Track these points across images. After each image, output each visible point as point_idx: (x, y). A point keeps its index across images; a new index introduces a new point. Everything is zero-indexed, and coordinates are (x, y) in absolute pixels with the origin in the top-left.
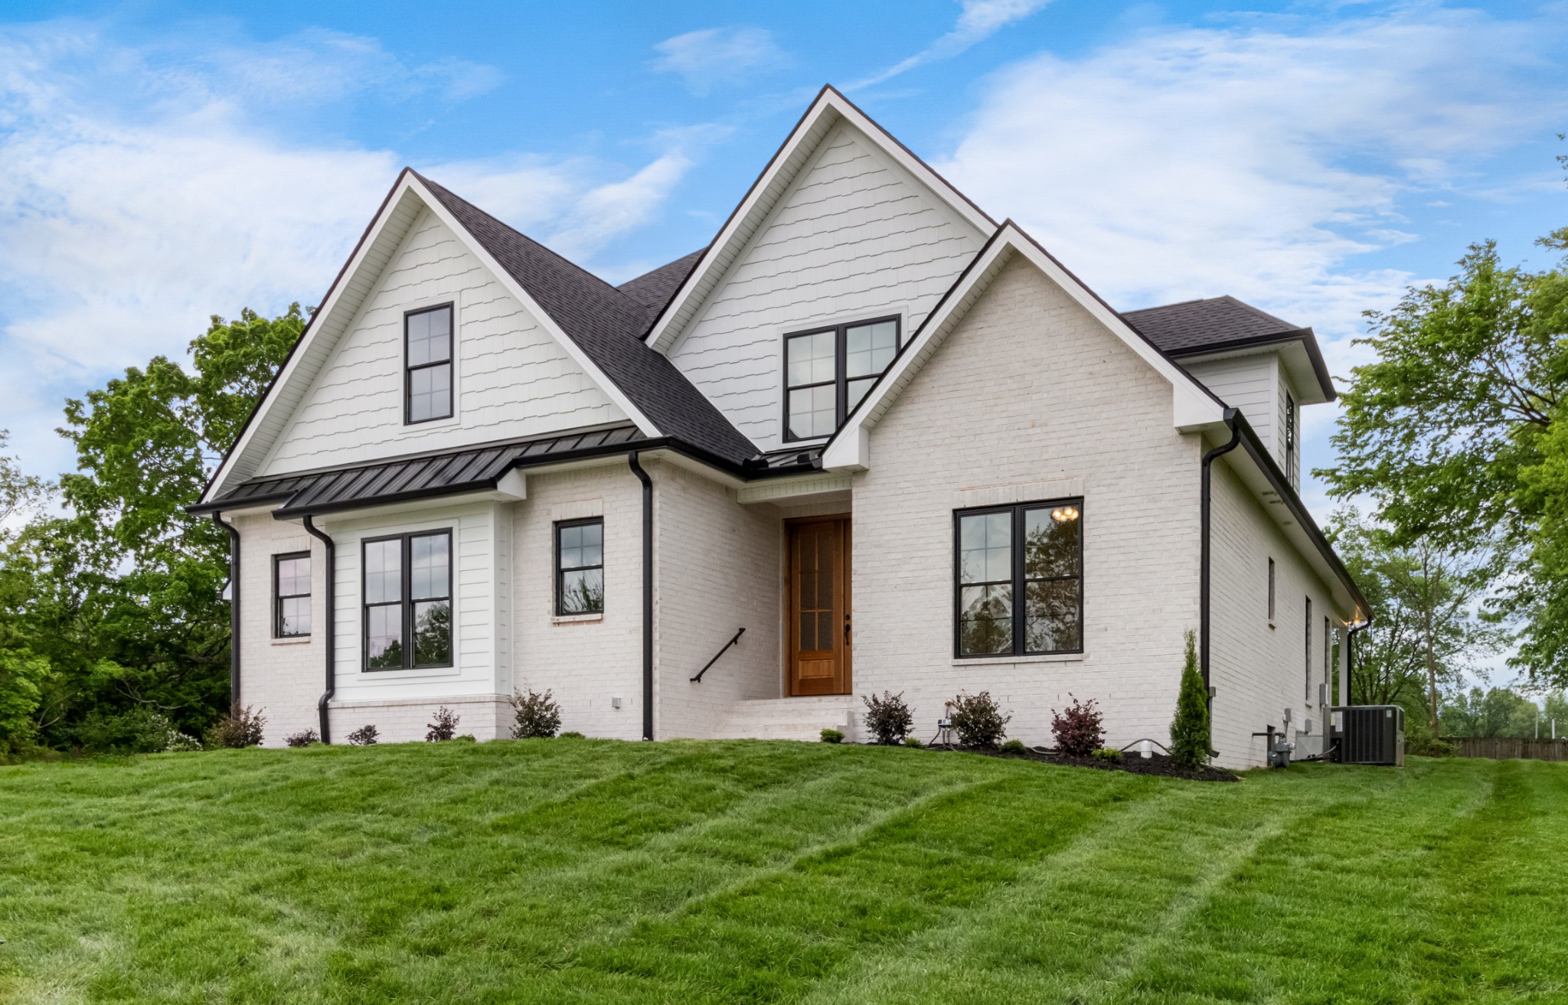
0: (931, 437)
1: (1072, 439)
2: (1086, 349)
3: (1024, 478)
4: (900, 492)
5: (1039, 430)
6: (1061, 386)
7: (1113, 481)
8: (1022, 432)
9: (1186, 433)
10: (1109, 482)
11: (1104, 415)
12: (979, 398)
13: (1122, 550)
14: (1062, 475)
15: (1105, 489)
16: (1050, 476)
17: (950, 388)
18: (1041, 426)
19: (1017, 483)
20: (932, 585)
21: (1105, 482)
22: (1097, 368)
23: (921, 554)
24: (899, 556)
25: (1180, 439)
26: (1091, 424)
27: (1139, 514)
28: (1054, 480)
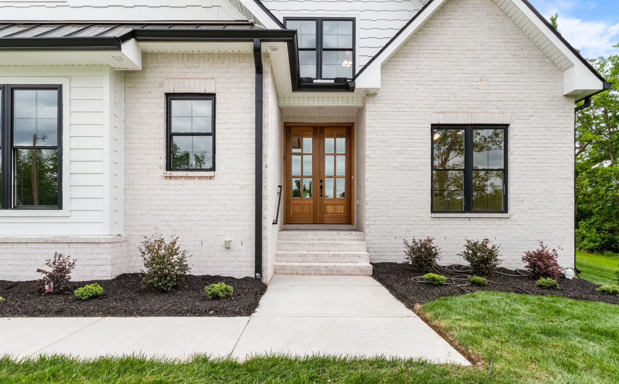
0: (418, 79)
1: (504, 91)
2: (511, 41)
3: (476, 110)
4: (398, 110)
5: (484, 83)
6: (497, 60)
7: (527, 118)
8: (474, 83)
9: (567, 96)
10: (525, 117)
11: (522, 80)
12: (448, 60)
13: (532, 157)
14: (498, 111)
15: (522, 122)
16: (491, 111)
17: (430, 52)
18: (485, 81)
19: (471, 113)
20: (419, 168)
21: (522, 118)
22: (517, 53)
23: (412, 149)
24: (398, 149)
25: (564, 99)
26: (514, 84)
27: (541, 137)
28: (493, 113)
